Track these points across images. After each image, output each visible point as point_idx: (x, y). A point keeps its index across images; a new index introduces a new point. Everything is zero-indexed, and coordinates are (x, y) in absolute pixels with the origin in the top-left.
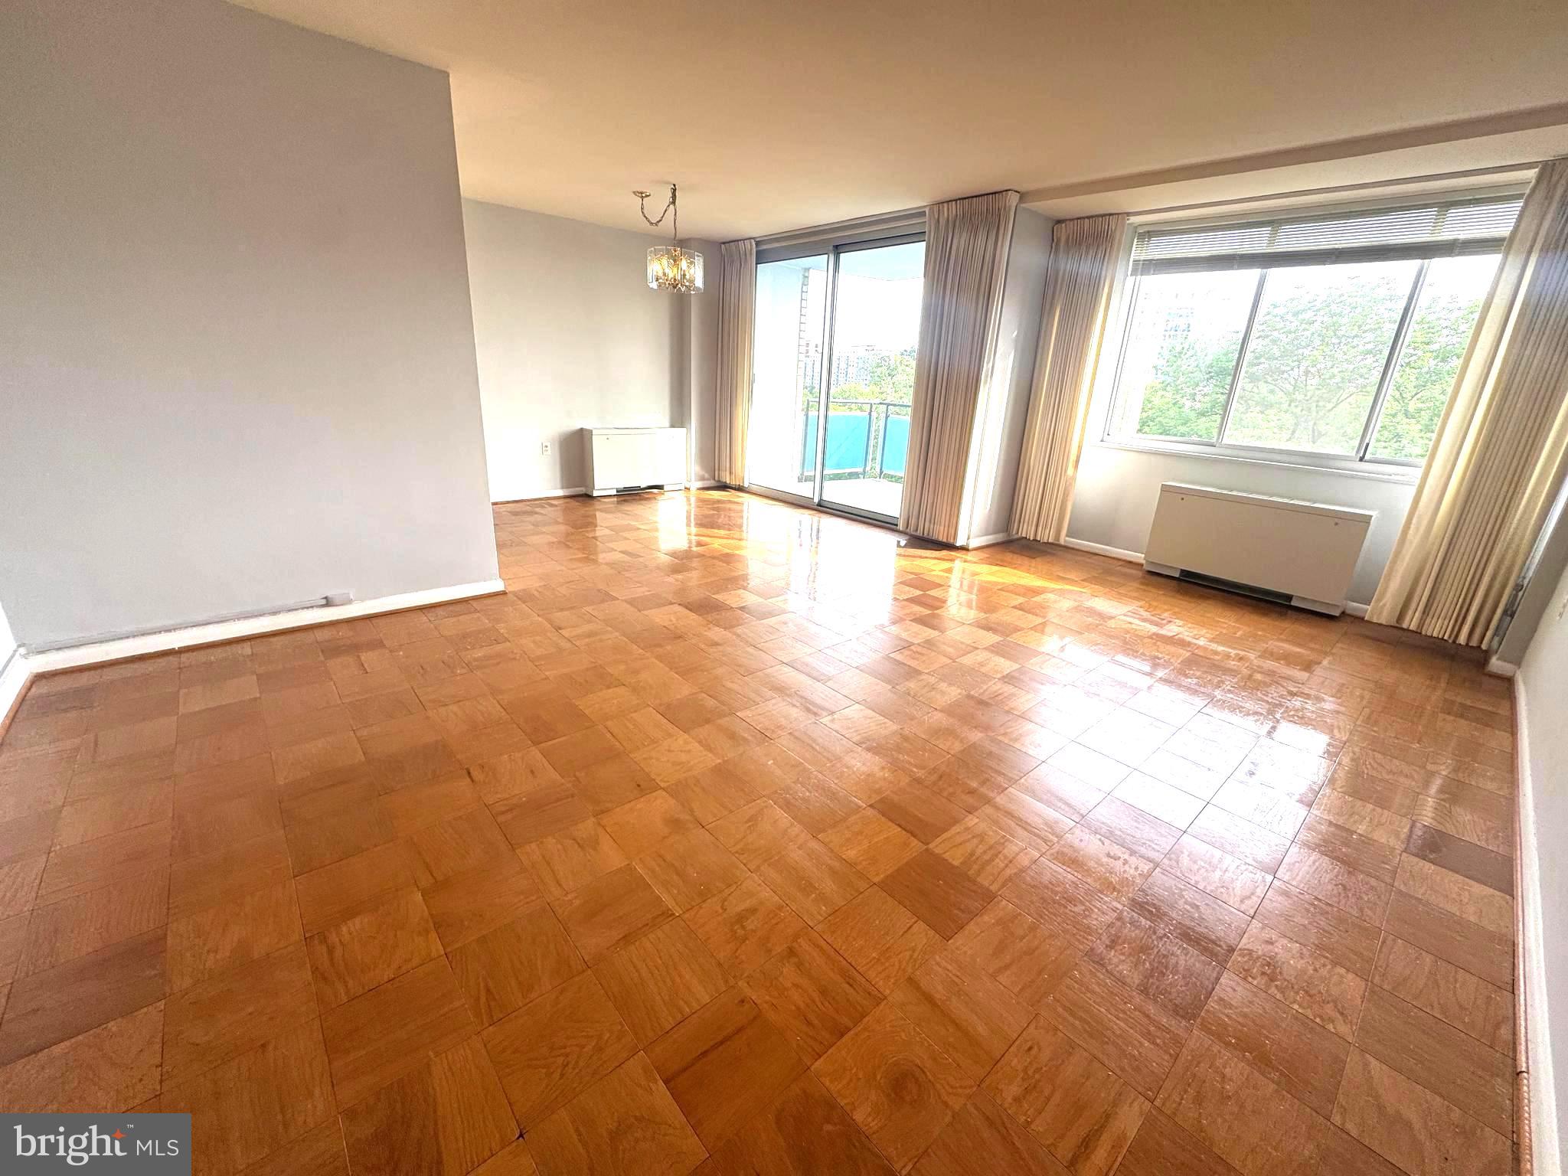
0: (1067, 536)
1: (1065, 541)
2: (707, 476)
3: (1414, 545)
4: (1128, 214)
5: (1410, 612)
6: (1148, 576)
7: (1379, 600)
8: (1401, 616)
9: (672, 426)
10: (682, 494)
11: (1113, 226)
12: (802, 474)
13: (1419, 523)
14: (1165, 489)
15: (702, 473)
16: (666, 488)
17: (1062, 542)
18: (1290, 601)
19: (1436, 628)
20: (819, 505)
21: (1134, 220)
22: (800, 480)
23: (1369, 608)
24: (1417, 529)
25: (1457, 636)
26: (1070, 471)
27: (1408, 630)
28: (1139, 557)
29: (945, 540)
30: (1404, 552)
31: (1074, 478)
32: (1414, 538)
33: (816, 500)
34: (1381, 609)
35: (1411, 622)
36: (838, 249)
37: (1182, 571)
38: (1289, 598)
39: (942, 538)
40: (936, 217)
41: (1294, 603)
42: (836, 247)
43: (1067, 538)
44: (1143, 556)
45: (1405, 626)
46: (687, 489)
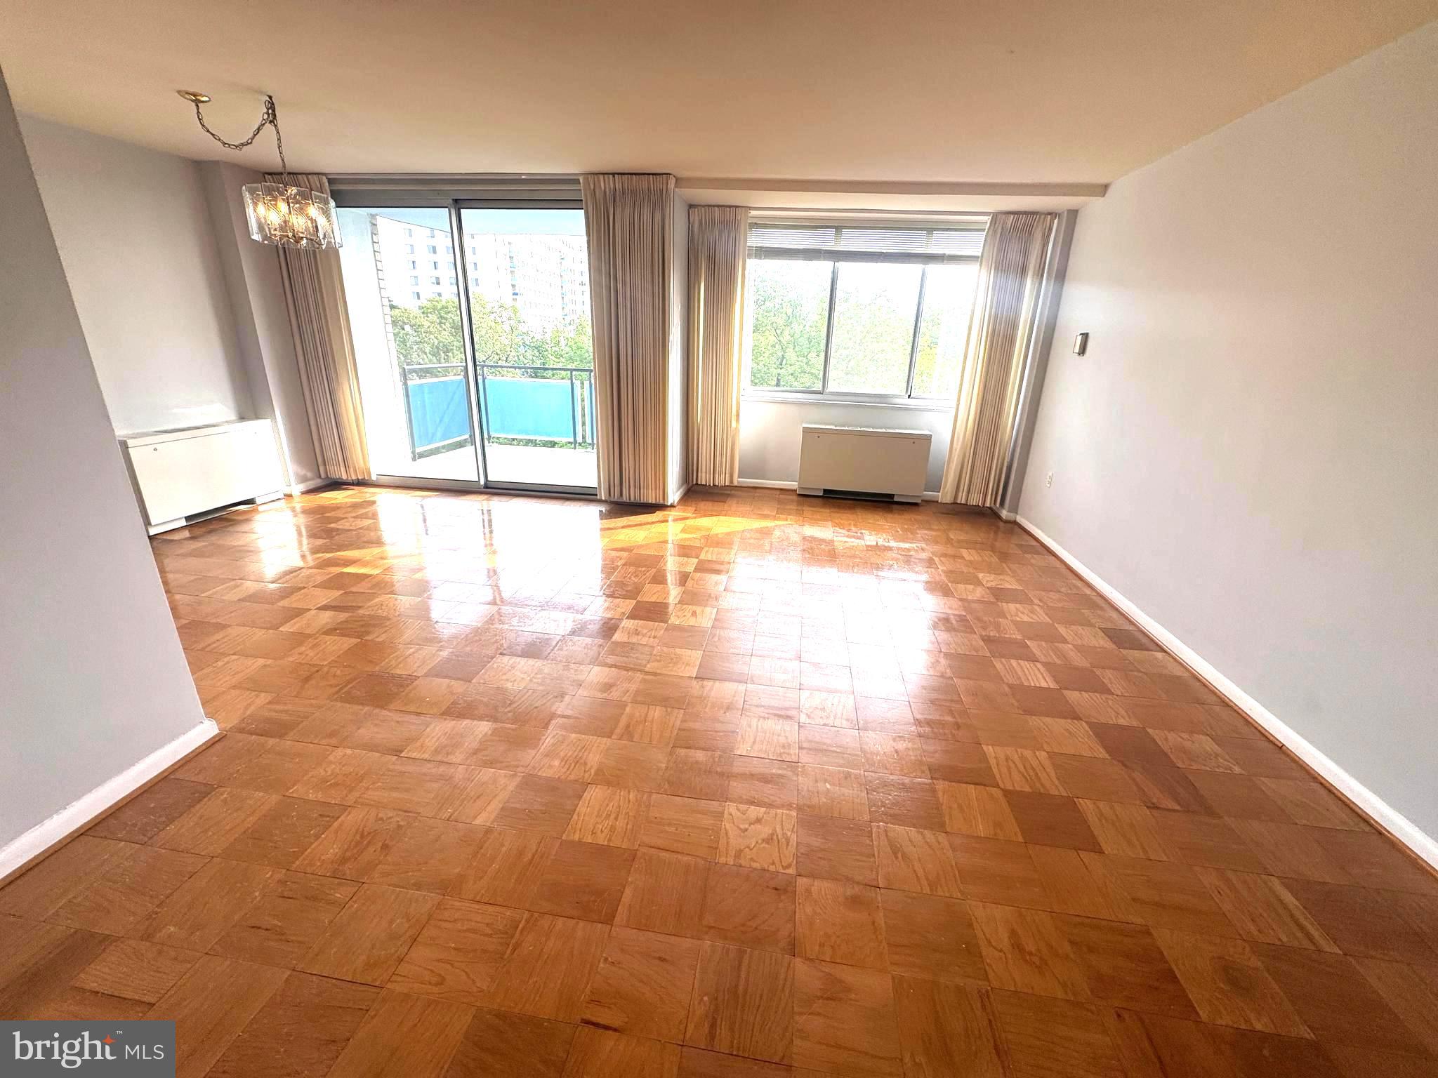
0: (739, 477)
1: (738, 482)
2: (309, 475)
3: (958, 450)
4: (750, 208)
5: (960, 494)
6: (801, 499)
7: (944, 488)
8: (956, 497)
9: (242, 418)
10: (282, 503)
11: (738, 217)
12: (413, 452)
13: (958, 438)
14: (806, 430)
15: (303, 472)
16: (258, 501)
17: (735, 483)
18: (893, 499)
19: (975, 500)
20: (486, 487)
21: (753, 213)
22: (414, 459)
23: (940, 494)
24: (958, 442)
25: (984, 504)
26: (734, 424)
27: (961, 504)
28: (794, 485)
29: (654, 502)
30: (953, 455)
31: (737, 429)
32: (958, 446)
33: (482, 482)
34: (945, 495)
35: (962, 499)
36: (458, 204)
37: (825, 490)
38: (891, 496)
39: (651, 500)
40: (592, 187)
41: (896, 499)
42: (456, 201)
43: (739, 479)
44: (797, 483)
45: (959, 502)
46: (289, 496)
